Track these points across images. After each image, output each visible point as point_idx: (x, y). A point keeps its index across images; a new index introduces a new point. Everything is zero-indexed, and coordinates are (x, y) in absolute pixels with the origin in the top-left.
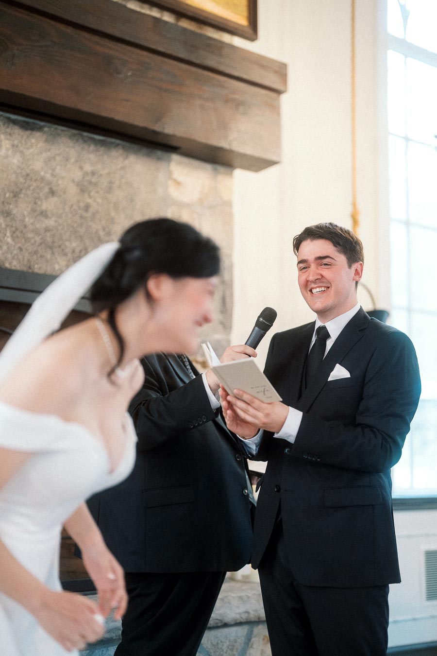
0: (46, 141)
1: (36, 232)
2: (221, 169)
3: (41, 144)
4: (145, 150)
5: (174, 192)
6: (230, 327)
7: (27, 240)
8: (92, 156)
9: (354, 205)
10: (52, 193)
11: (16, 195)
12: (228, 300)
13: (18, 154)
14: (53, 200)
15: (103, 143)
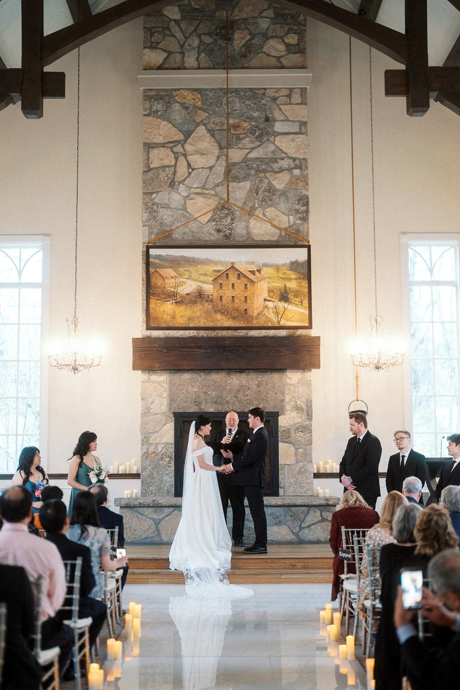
0: (247, 375)
1: (245, 401)
2: (307, 370)
3: (245, 376)
4: (278, 371)
5: (288, 381)
6: (312, 419)
7: (242, 403)
8: (260, 376)
9: (357, 374)
10: (249, 389)
11: (238, 392)
12: (309, 412)
13: (238, 381)
14: (249, 391)
15: (263, 372)
